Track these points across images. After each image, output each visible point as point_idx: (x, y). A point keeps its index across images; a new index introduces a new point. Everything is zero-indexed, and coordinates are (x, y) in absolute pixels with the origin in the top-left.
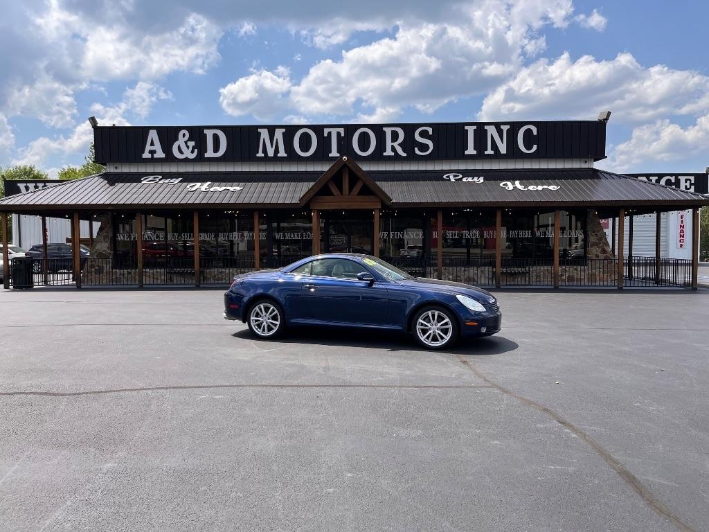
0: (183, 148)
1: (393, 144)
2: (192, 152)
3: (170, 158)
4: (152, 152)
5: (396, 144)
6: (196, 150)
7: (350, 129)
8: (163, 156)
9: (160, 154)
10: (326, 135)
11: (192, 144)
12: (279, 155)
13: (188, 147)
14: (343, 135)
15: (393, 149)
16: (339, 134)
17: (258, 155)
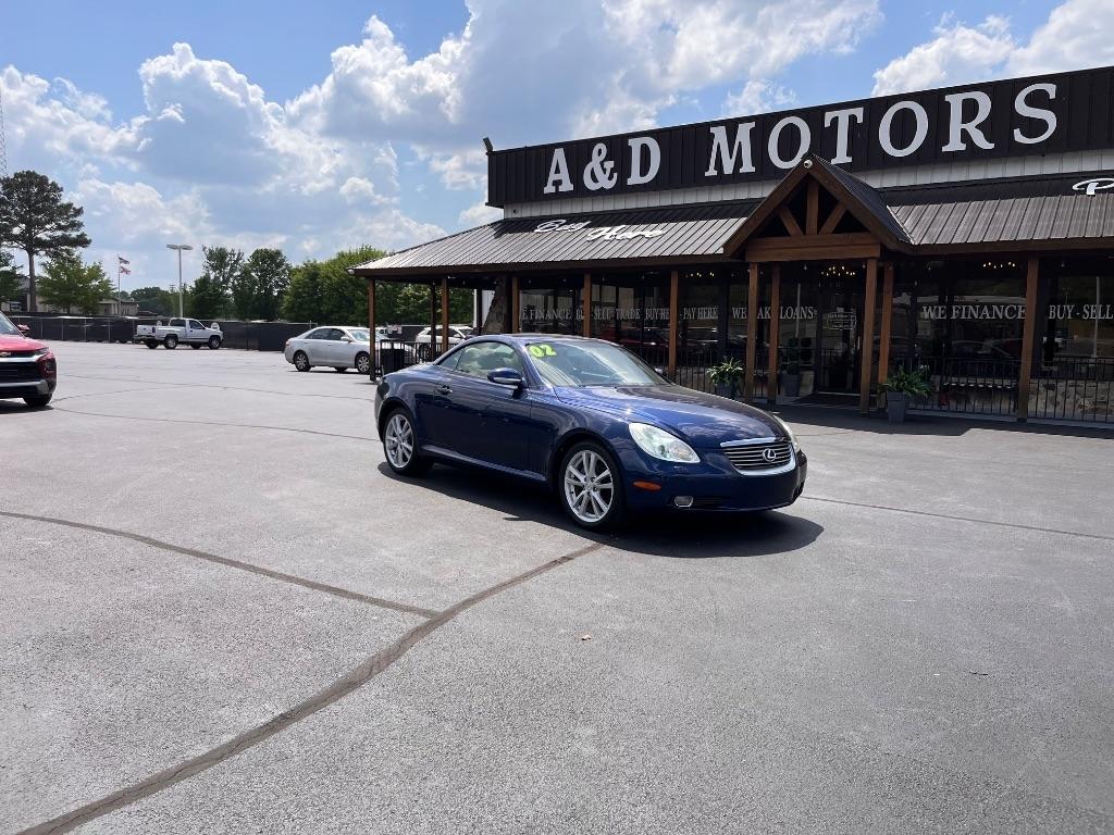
0: (598, 173)
1: (964, 126)
2: (610, 178)
3: (580, 191)
4: (557, 183)
5: (971, 127)
6: (615, 175)
7: (876, 107)
8: (570, 187)
9: (567, 186)
10: (827, 124)
11: (610, 165)
12: (741, 171)
13: (604, 171)
14: (860, 120)
15: (965, 136)
16: (853, 118)
17: (707, 174)
